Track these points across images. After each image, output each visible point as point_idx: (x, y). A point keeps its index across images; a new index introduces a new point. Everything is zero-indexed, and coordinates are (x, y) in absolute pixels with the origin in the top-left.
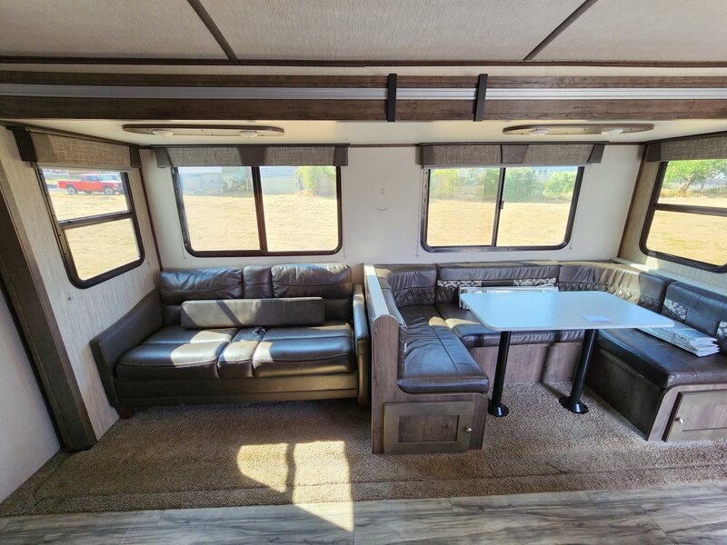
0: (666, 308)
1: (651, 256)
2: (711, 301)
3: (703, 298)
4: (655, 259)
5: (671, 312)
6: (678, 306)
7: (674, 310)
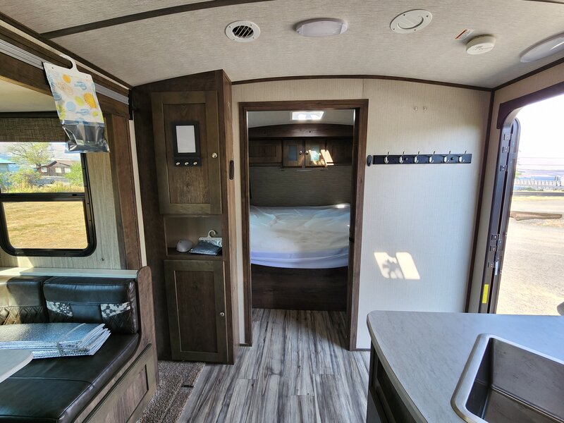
0: (51, 311)
1: (19, 255)
2: (87, 288)
3: (79, 287)
4: (26, 259)
5: (57, 314)
6: (60, 306)
7: (59, 311)
